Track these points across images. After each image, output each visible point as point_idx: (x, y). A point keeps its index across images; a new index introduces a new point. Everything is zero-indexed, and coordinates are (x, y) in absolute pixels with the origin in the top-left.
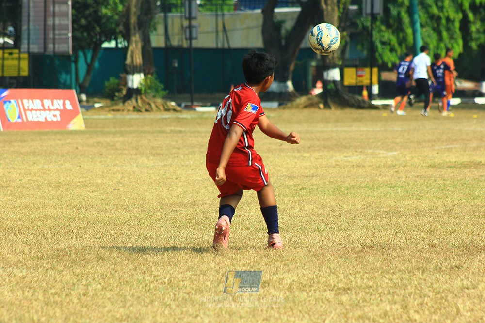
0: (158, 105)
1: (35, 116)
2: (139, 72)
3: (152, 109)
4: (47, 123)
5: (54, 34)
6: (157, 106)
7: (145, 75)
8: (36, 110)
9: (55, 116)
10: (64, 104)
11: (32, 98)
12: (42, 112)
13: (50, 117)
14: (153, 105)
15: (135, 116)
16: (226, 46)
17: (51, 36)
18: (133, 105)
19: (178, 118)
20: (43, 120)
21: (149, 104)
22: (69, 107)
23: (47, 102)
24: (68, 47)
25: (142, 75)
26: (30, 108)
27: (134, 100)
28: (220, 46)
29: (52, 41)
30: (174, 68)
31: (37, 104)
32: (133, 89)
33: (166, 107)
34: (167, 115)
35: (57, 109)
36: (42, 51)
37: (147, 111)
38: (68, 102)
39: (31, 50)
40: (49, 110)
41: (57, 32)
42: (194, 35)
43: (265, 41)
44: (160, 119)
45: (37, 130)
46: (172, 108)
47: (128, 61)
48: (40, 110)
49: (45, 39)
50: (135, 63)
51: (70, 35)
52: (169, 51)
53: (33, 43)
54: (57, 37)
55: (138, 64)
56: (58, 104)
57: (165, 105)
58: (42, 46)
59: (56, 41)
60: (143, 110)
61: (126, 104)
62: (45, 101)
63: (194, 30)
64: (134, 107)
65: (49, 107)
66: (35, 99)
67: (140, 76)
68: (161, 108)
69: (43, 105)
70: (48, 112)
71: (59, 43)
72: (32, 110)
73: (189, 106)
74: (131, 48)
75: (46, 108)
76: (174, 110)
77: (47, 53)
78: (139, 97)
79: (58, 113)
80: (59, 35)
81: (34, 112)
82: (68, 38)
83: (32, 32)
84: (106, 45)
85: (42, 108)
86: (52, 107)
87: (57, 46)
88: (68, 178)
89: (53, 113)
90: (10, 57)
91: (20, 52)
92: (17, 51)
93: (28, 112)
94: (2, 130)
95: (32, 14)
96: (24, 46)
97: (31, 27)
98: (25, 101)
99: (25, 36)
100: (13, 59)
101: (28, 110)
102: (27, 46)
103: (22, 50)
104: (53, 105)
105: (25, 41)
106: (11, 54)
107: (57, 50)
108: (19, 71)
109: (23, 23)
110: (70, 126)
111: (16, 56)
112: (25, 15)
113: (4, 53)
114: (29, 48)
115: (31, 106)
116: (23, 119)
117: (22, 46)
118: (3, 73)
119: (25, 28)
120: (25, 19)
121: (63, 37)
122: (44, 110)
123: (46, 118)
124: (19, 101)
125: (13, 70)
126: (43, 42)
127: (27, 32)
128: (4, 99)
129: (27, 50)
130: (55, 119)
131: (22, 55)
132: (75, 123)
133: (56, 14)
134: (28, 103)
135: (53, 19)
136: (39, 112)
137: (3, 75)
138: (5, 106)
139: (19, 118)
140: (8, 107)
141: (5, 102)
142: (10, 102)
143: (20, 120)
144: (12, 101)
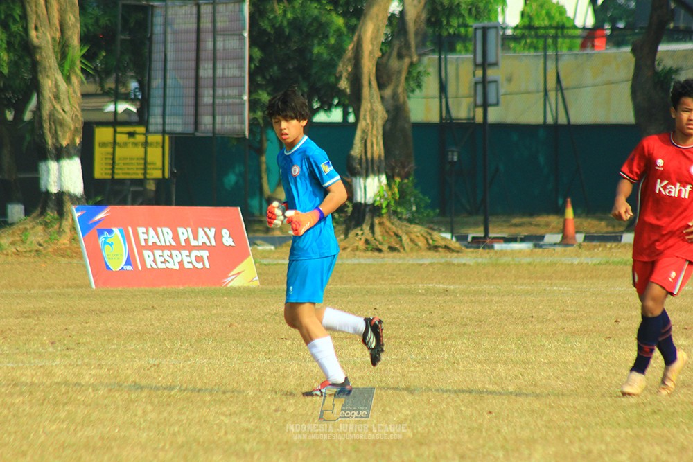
0: (413, 236)
1: (159, 260)
2: (379, 173)
3: (402, 246)
4: (183, 274)
5: (214, 96)
6: (412, 240)
7: (388, 178)
8: (163, 248)
9: (199, 259)
10: (218, 236)
11: (155, 225)
12: (175, 253)
13: (188, 260)
14: (405, 238)
15: (368, 259)
16: (562, 120)
17: (210, 99)
18: (363, 238)
19: (449, 264)
20: (177, 267)
21: (397, 235)
22: (228, 241)
23: (184, 233)
24: (242, 122)
25: (383, 178)
26: (150, 244)
27: (366, 228)
28: (550, 120)
29: (210, 109)
30: (452, 163)
31: (166, 235)
32: (366, 205)
33: (431, 242)
34: (430, 258)
35: (204, 247)
36: (190, 129)
37: (392, 249)
38: (225, 233)
39: (168, 128)
40: (189, 247)
41: (219, 92)
42: (492, 98)
43: (638, 110)
44: (413, 265)
45: (161, 288)
46: (443, 243)
47: (356, 151)
48: (170, 248)
49: (197, 105)
50: (369, 155)
51: (246, 97)
52: (447, 129)
53: (173, 114)
54: (218, 101)
55: (376, 156)
56: (206, 236)
57: (429, 237)
58: (192, 119)
59: (217, 109)
60: (385, 247)
61: (351, 235)
62: (181, 230)
63: (492, 89)
64: (367, 242)
65: (187, 240)
66: (161, 226)
67: (379, 180)
68: (422, 243)
69: (176, 237)
70: (187, 253)
71: (223, 114)
72: (154, 247)
73: (481, 238)
74: (362, 125)
75: (183, 243)
76: (447, 248)
77: (198, 134)
78: (376, 221)
79: (205, 254)
80: (223, 97)
81: (158, 253)
82: (243, 104)
83: (170, 92)
84: (321, 117)
85: (174, 244)
86: (193, 243)
87: (218, 119)
89: (195, 253)
90: (132, 140)
91: (147, 131)
92: (141, 129)
93: (146, 253)
94: (93, 286)
95: (170, 56)
96: (156, 120)
97: (169, 82)
98: (141, 230)
99: (156, 100)
100: (135, 144)
101: (147, 247)
102: (160, 120)
103: (151, 128)
104: (196, 238)
105: (157, 110)
106: (131, 134)
107: (218, 126)
108: (145, 169)
109: (154, 74)
110: (230, 279)
111: (140, 138)
112: (157, 57)
113: (115, 132)
114: (164, 124)
115: (152, 238)
116: (135, 266)
117: (152, 120)
118: (113, 173)
119: (157, 82)
120: (157, 65)
121: (231, 101)
122: (179, 247)
123: (181, 263)
124: (130, 229)
125: (135, 167)
126: (192, 110)
127: (161, 91)
128: (99, 226)
129: (160, 128)
130: (200, 266)
131: (151, 138)
132: (238, 274)
133: (218, 55)
134: (147, 235)
135: (211, 66)
136: (167, 253)
137: (113, 177)
138: (101, 240)
139: (128, 263)
140: (108, 241)
141: (101, 232)
142: (110, 232)
143: (129, 268)
144: (116, 230)
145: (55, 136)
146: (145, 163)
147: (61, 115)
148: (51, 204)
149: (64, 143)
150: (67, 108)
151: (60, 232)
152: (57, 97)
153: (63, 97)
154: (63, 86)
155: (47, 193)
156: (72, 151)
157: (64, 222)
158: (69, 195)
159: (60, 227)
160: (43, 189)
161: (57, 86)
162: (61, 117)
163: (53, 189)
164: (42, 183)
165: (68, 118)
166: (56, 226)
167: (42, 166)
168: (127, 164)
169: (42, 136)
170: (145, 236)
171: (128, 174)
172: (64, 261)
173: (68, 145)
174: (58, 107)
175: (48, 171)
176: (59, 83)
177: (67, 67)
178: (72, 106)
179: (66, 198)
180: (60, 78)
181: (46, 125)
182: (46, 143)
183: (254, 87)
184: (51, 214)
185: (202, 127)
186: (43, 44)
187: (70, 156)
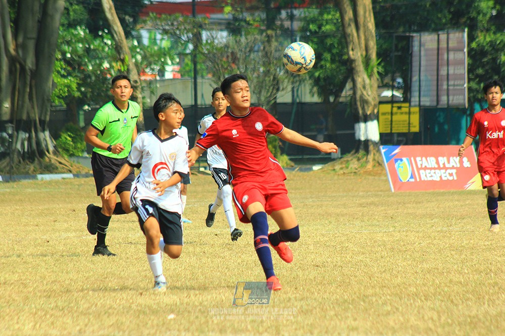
1: (429, 175)
4: (442, 183)
5: (448, 85)
8: (431, 169)
9: (451, 175)
10: (461, 162)
11: (426, 156)
12: (437, 171)
13: (446, 176)
17: (445, 87)
20: (438, 179)
22: (467, 164)
23: (442, 160)
24: (464, 99)
26: (423, 166)
29: (445, 93)
31: (431, 162)
35: (453, 168)
36: (435, 104)
38: (465, 159)
39: (422, 104)
40: (445, 168)
41: (451, 83)
45: (431, 191)
48: (435, 169)
49: (438, 90)
51: (466, 85)
53: (425, 96)
54: (451, 88)
56: (455, 161)
58: (435, 98)
59: (450, 92)
62: (440, 159)
65: (444, 164)
66: (429, 156)
69: (438, 163)
70: (444, 171)
71: (454, 95)
72: (426, 168)
75: (442, 166)
77: (439, 107)
79: (454, 171)
80: (454, 85)
81: (428, 171)
82: (464, 89)
83: (423, 84)
85: (436, 166)
86: (447, 165)
87: (451, 98)
88: (472, 241)
89: (449, 171)
90: (399, 111)
91: (410, 106)
92: (407, 105)
93: (422, 172)
94: (393, 190)
95: (423, 63)
96: (415, 99)
97: (422, 78)
98: (418, 159)
99: (415, 87)
100: (402, 113)
101: (422, 168)
102: (417, 99)
103: (412, 104)
104: (449, 162)
105: (415, 94)
106: (399, 108)
107: (450, 102)
108: (409, 126)
109: (414, 73)
110: (468, 186)
111: (405, 110)
112: (415, 64)
113: (392, 107)
114: (420, 101)
115: (425, 164)
116: (416, 179)
117: (413, 99)
118: (391, 129)
119: (415, 78)
120: (415, 68)
121: (458, 87)
122: (439, 168)
123: (441, 177)
124: (412, 159)
125: (402, 126)
126: (435, 93)
127: (418, 83)
128: (395, 157)
129: (417, 103)
130: (451, 178)
131: (412, 109)
132: (473, 182)
133: (450, 62)
134: (421, 161)
135: (446, 68)
136: (433, 171)
137: (391, 132)
138: (396, 165)
139: (412, 177)
140: (400, 165)
141: (396, 161)
142: (402, 160)
143: (413, 180)
144: (404, 159)
145: (363, 108)
146: (409, 123)
147: (367, 97)
148: (362, 147)
149: (368, 113)
150: (370, 93)
151: (367, 162)
152: (364, 87)
153: (368, 87)
154: (367, 81)
155: (359, 141)
156: (372, 117)
157: (369, 157)
158: (372, 141)
159: (367, 159)
160: (357, 138)
161: (364, 81)
162: (366, 98)
163: (363, 139)
164: (357, 135)
165: (370, 99)
166: (365, 159)
167: (357, 126)
168: (397, 124)
169: (357, 109)
170: (421, 162)
171: (397, 130)
172: (370, 177)
173: (370, 114)
174: (365, 93)
175: (360, 128)
176: (365, 80)
177: (369, 71)
178: (372, 92)
179: (370, 143)
180: (366, 77)
181: (359, 104)
182: (359, 113)
183: (469, 80)
184: (362, 152)
185: (441, 103)
186: (356, 58)
187: (372, 120)
